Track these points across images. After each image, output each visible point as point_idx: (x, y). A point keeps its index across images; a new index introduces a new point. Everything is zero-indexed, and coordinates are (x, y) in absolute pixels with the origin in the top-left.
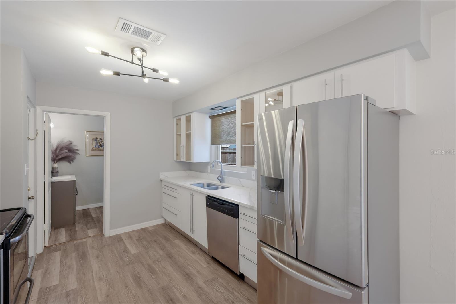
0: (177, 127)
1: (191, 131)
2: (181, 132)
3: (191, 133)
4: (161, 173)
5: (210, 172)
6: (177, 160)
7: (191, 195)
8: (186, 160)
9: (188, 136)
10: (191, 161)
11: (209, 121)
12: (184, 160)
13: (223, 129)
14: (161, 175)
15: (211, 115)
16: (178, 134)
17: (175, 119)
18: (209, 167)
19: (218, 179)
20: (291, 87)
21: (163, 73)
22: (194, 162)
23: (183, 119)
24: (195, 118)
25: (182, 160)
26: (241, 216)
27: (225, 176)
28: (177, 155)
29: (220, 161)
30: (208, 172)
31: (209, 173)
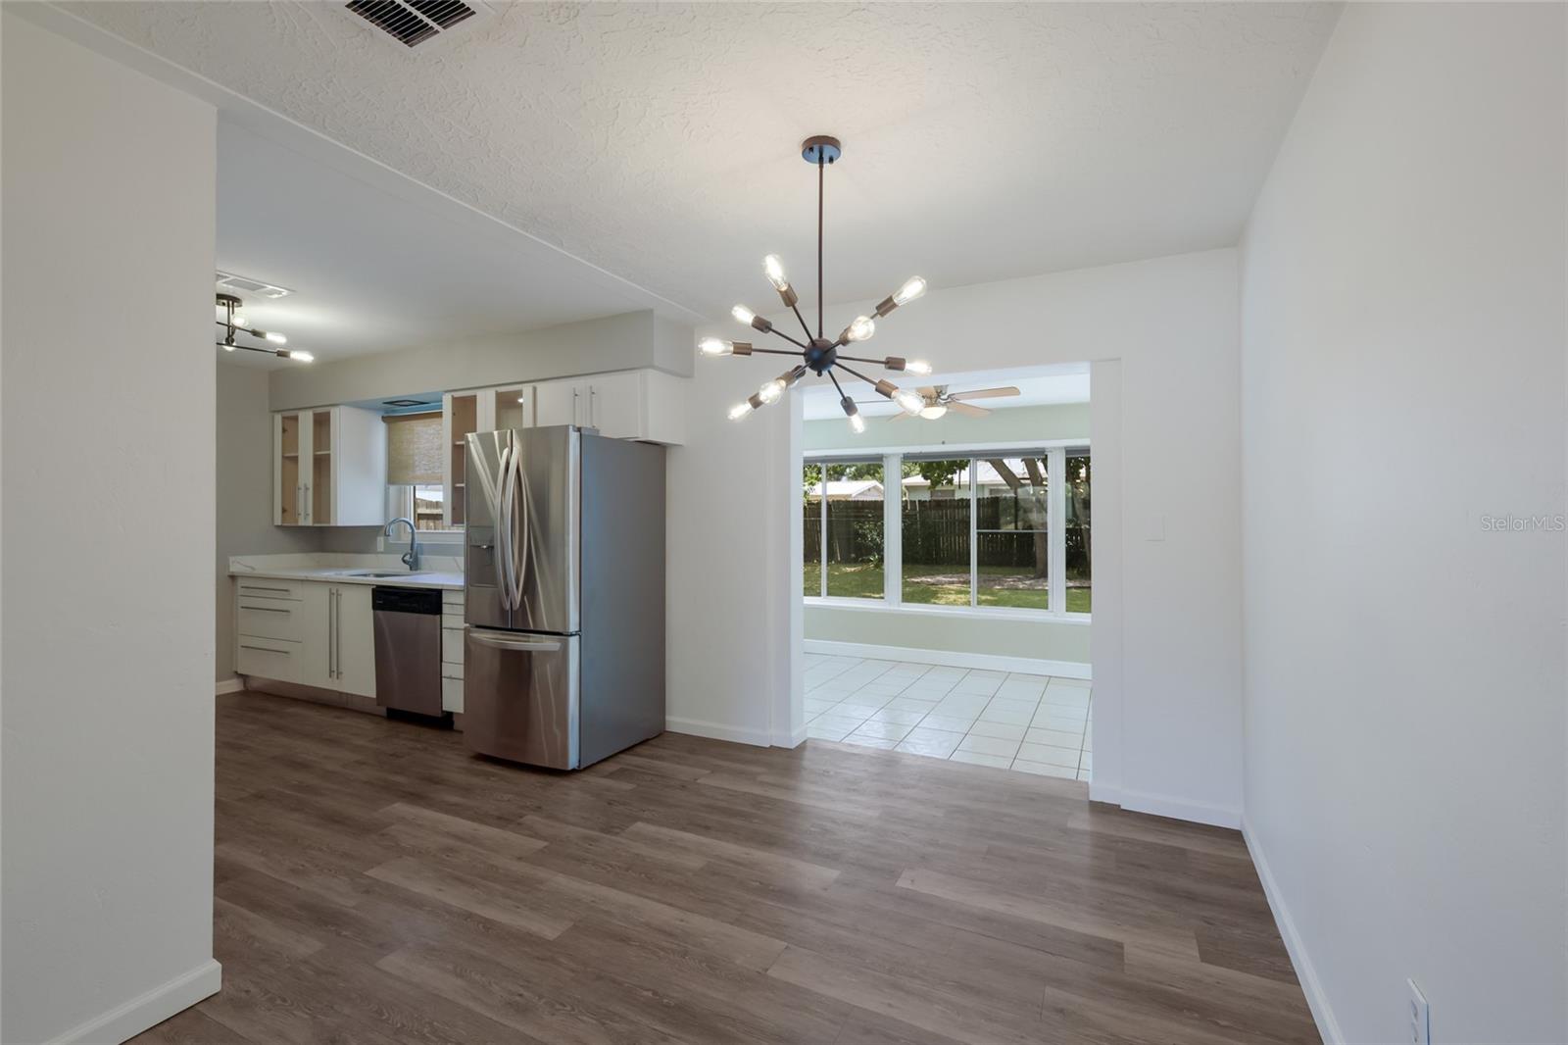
0: (283, 437)
1: (329, 450)
2: (297, 451)
3: (329, 455)
4: (231, 559)
5: (382, 550)
6: (285, 524)
7: (335, 598)
8: (314, 522)
9: (322, 464)
10: (329, 522)
11: (380, 430)
12: (306, 520)
13: (418, 448)
14: (233, 562)
15: (386, 415)
16: (287, 455)
17: (278, 418)
18: (381, 540)
19: (404, 561)
20: (535, 389)
21: (276, 339)
22: (339, 524)
23: (306, 421)
24: (342, 421)
25: (302, 523)
26: (446, 609)
27: (422, 554)
28: (284, 511)
29: (412, 522)
30: (379, 550)
31: (382, 553)
